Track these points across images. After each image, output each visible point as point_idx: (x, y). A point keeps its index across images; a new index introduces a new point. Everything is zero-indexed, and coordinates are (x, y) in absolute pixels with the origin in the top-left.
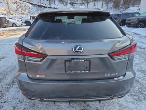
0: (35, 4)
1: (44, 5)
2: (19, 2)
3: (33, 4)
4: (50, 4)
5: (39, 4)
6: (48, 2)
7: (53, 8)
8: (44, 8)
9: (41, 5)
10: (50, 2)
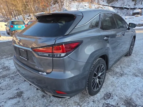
0: (117, 7)
1: (128, 7)
2: (101, 7)
3: (116, 7)
4: (135, 5)
5: (122, 7)
6: (134, 3)
7: (138, 8)
8: (126, 10)
9: (123, 7)
10: (135, 3)
